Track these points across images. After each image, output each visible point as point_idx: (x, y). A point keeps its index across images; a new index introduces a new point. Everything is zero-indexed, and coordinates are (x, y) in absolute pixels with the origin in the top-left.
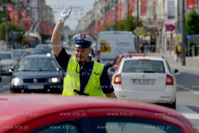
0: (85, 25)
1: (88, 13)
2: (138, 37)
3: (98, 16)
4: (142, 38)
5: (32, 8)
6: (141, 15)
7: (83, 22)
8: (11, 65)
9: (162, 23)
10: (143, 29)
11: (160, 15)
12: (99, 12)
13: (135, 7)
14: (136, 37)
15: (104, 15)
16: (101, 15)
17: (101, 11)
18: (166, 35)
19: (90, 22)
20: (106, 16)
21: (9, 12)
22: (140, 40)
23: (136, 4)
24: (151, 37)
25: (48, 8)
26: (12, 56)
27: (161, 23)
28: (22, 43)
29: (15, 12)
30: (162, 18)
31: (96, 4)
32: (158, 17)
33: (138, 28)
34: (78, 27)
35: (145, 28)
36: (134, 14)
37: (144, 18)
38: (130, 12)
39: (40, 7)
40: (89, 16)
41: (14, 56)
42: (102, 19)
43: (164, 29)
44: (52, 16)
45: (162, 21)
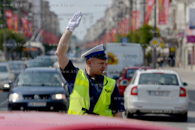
0: (94, 34)
1: (98, 21)
2: (155, 50)
3: (110, 24)
4: (159, 50)
5: (34, 14)
6: (159, 24)
7: (92, 31)
8: (7, 79)
9: (183, 33)
10: (161, 40)
11: (181, 24)
12: (111, 19)
13: (153, 14)
14: (153, 50)
15: (116, 23)
16: (113, 24)
17: (113, 18)
18: (187, 47)
19: (100, 31)
20: (119, 24)
21: (8, 18)
22: (157, 53)
23: (153, 12)
24: (170, 49)
25: (53, 15)
26: (8, 69)
27: (181, 34)
28: (23, 54)
29: (15, 18)
30: (183, 27)
31: (107, 11)
32: (178, 27)
33: (154, 39)
34: (86, 36)
35: (163, 39)
36: (151, 23)
37: (162, 28)
38: (146, 21)
39: (44, 13)
40: (100, 25)
41: (11, 69)
42: (114, 28)
43: (185, 40)
44: (57, 24)
45: (182, 32)
